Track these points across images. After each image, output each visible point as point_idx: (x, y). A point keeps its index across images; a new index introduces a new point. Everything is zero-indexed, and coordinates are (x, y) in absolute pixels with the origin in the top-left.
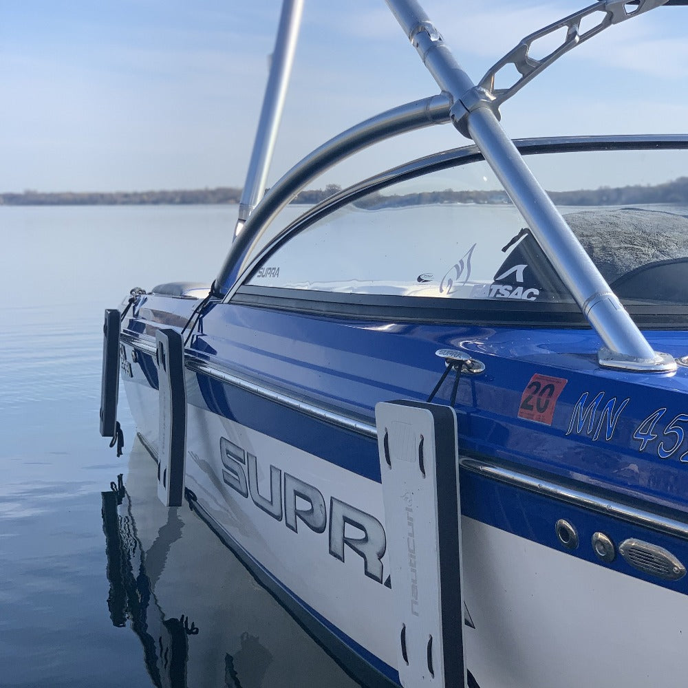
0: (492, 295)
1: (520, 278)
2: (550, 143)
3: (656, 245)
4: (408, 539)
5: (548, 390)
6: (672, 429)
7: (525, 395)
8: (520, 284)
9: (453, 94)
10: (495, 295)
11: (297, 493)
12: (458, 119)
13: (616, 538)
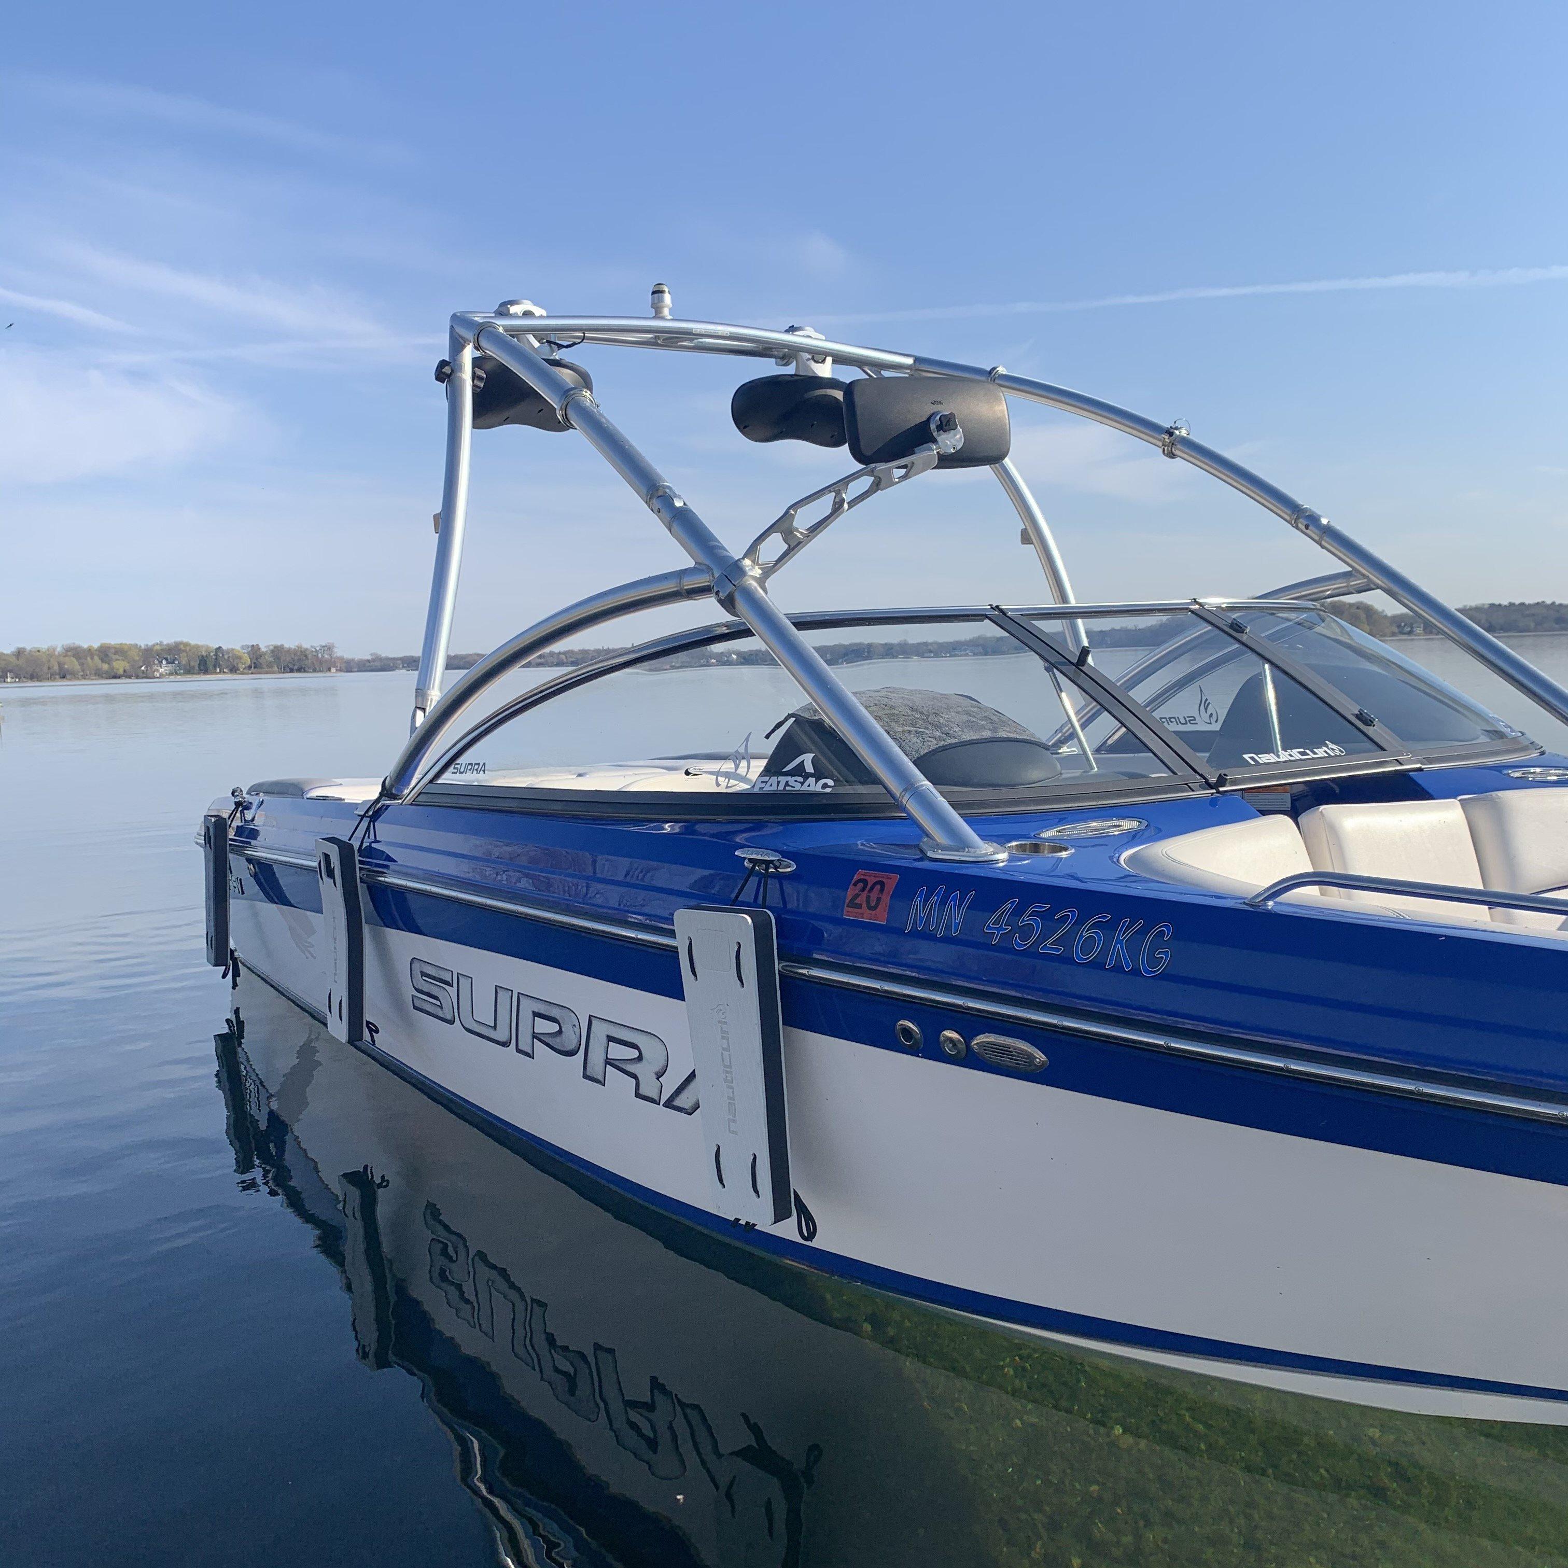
0: (781, 787)
1: (809, 768)
2: (809, 619)
3: (940, 727)
4: (722, 1053)
5: (878, 887)
6: (1027, 921)
7: (851, 892)
8: (811, 775)
9: (712, 566)
10: (784, 788)
11: (536, 1014)
12: (722, 596)
13: (968, 1034)
